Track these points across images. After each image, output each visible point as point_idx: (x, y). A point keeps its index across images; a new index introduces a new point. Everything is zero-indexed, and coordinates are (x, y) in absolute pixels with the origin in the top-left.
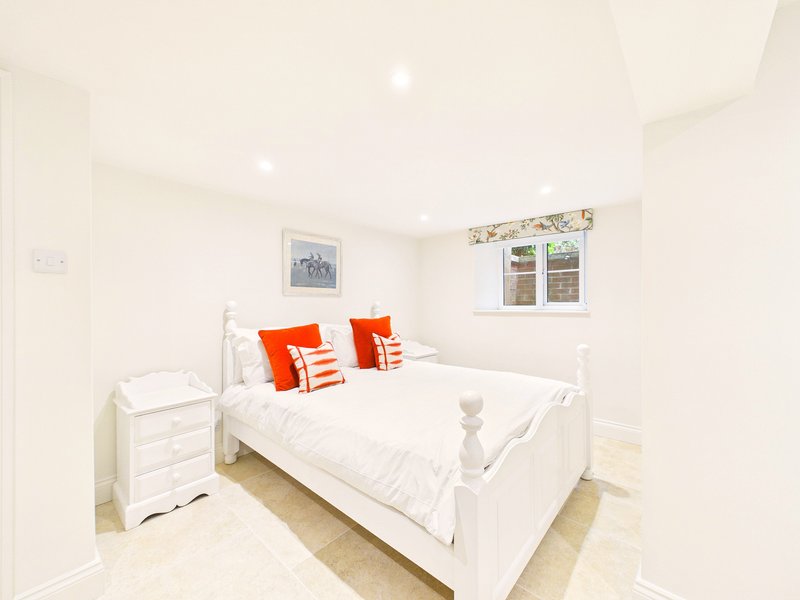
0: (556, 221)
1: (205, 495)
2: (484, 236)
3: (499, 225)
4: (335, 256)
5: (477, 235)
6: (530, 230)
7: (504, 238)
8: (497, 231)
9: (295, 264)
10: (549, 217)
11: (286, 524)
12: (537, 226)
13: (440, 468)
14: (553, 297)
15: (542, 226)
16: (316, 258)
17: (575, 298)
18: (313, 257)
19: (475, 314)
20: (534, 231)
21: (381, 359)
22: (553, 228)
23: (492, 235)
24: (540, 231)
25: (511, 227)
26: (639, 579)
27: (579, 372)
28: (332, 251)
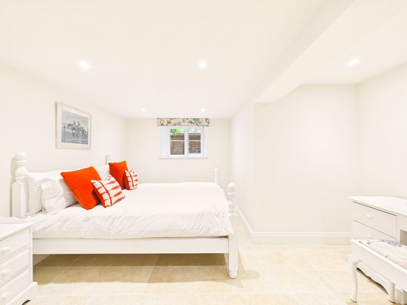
0: (196, 121)
1: (28, 301)
2: (165, 123)
3: (173, 119)
4: (87, 124)
5: (162, 121)
6: (186, 123)
7: (175, 125)
8: (171, 121)
9: (64, 127)
10: (194, 119)
11: (116, 282)
12: (189, 122)
13: (219, 213)
14: (191, 151)
15: (191, 122)
16: (77, 124)
17: (199, 152)
18: (75, 123)
19: (160, 159)
20: (188, 124)
21: (130, 184)
22: (195, 124)
23: (169, 123)
24: (190, 124)
25: (178, 121)
26: (253, 232)
27: (216, 179)
28: (85, 120)
